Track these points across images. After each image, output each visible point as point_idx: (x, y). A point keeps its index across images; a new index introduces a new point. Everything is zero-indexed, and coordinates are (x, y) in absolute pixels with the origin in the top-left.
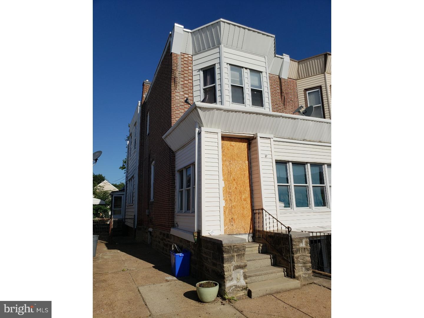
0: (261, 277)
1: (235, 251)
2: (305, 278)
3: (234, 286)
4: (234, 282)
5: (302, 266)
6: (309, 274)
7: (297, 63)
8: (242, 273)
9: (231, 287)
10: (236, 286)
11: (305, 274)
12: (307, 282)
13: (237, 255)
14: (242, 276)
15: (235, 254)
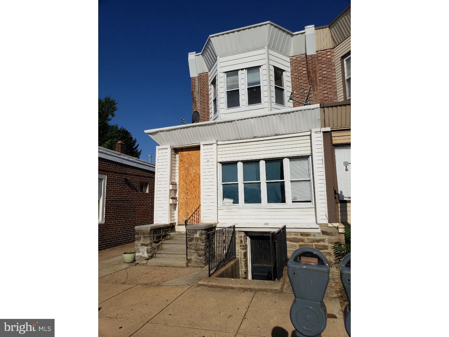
0: (169, 255)
1: (142, 234)
2: (197, 262)
3: (140, 256)
4: (140, 254)
5: (194, 252)
6: (200, 260)
7: (327, 28)
8: (146, 249)
9: (138, 256)
10: (141, 257)
11: (196, 258)
12: (197, 266)
13: (143, 237)
14: (146, 251)
15: (142, 236)
